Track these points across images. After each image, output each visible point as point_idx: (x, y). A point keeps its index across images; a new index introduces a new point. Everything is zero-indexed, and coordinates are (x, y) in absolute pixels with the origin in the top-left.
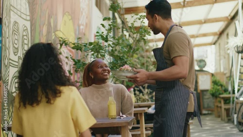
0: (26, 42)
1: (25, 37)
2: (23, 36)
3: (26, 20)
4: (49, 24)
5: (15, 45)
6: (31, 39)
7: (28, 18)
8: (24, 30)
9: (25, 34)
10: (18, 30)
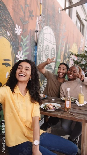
0: (53, 53)
1: (53, 52)
2: (52, 51)
3: (54, 44)
4: (66, 46)
5: (46, 55)
6: (56, 52)
7: (55, 44)
8: (52, 49)
9: (52, 50)
10: (48, 48)
